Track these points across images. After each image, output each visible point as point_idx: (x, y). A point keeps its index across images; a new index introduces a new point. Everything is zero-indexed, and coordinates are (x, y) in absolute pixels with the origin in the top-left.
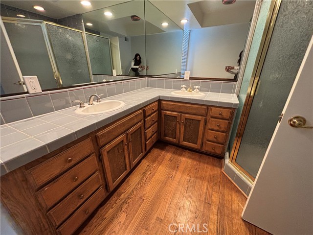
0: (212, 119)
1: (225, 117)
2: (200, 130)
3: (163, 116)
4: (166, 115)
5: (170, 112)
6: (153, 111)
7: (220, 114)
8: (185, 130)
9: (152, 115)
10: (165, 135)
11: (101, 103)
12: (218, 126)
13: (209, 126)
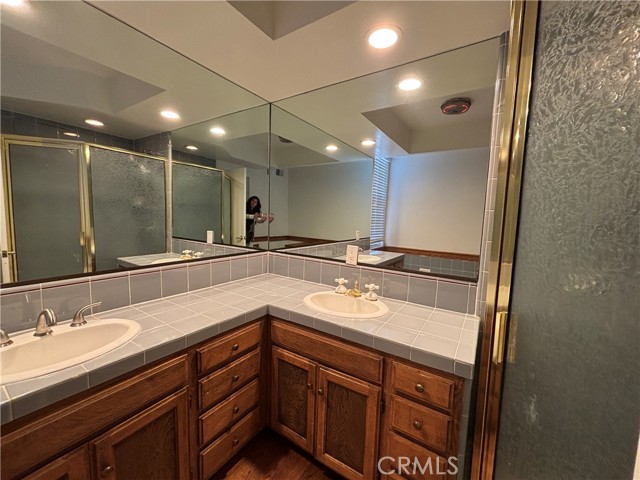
0: (399, 399)
1: (435, 400)
2: (368, 424)
3: (276, 363)
4: (282, 361)
5: (291, 355)
6: (235, 353)
7: (417, 388)
8: (327, 415)
9: (233, 365)
10: (282, 420)
11: (83, 326)
12: (419, 428)
13: (391, 420)
